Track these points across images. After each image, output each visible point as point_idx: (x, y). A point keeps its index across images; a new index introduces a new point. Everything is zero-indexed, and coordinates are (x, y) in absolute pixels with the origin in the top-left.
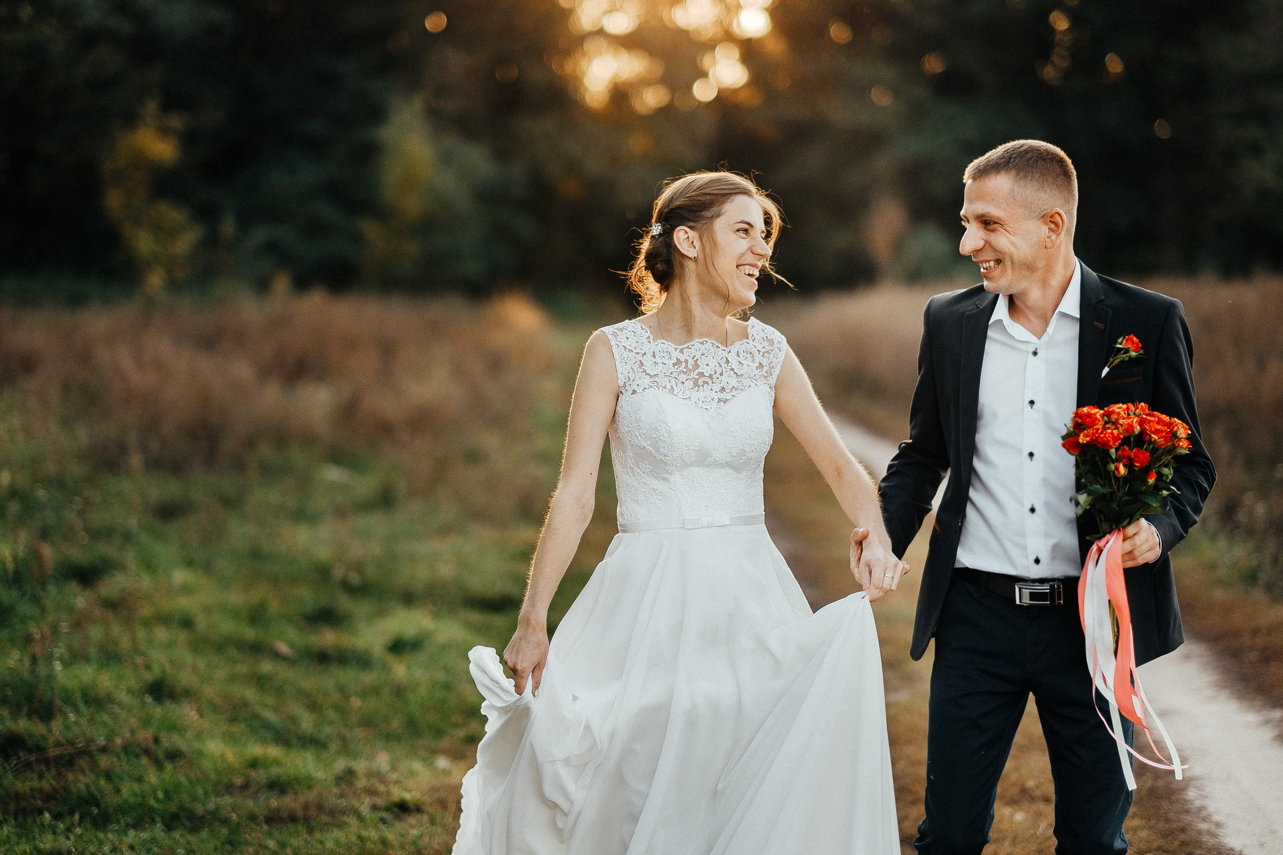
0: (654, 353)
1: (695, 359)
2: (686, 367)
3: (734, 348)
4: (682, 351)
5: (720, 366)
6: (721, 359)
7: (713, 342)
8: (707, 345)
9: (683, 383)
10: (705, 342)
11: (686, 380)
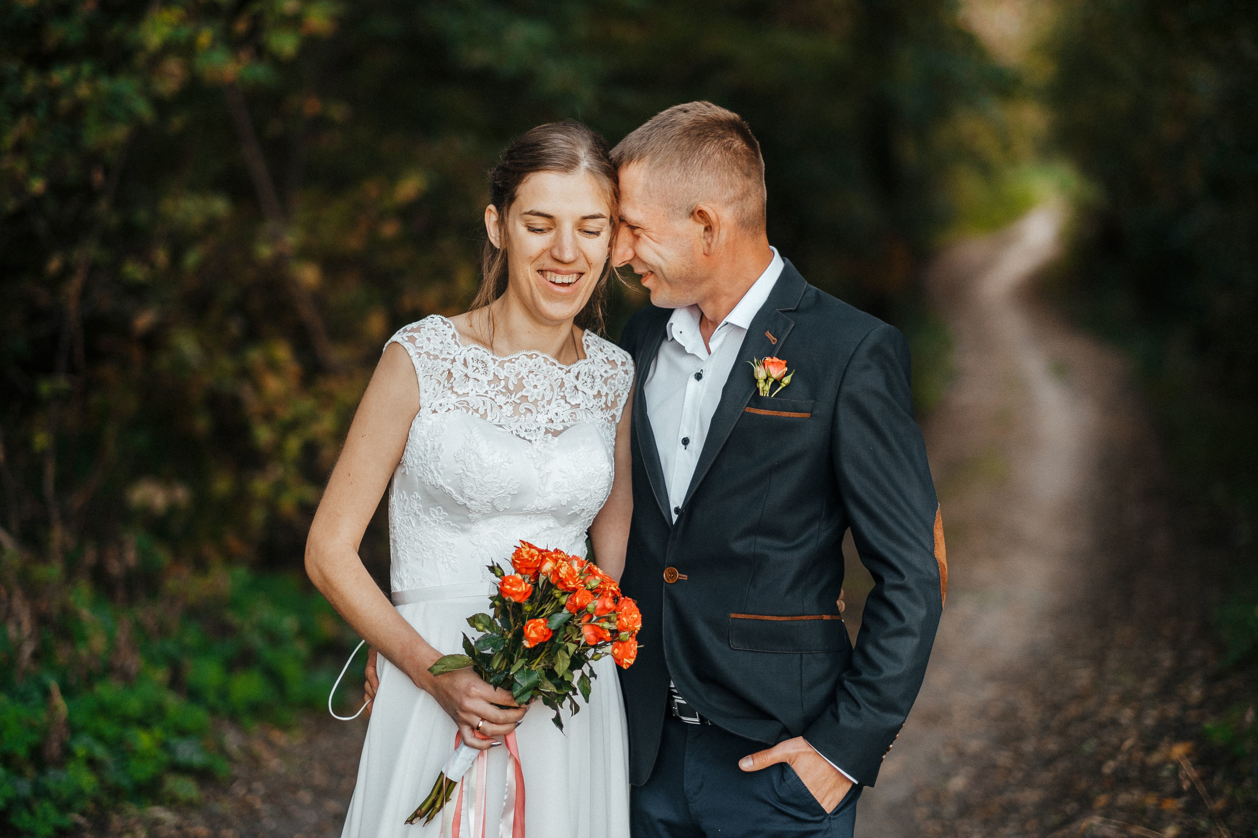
0: (465, 360)
1: (520, 377)
2: (506, 387)
3: (575, 369)
4: (501, 365)
5: (552, 390)
6: (555, 381)
7: (546, 356)
8: (537, 360)
9: (501, 407)
10: (534, 356)
11: (505, 404)
